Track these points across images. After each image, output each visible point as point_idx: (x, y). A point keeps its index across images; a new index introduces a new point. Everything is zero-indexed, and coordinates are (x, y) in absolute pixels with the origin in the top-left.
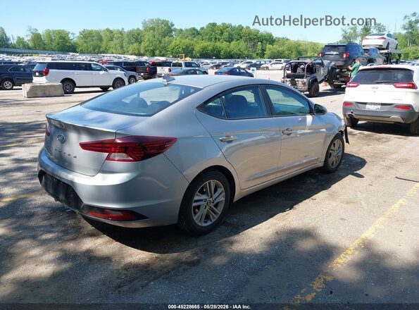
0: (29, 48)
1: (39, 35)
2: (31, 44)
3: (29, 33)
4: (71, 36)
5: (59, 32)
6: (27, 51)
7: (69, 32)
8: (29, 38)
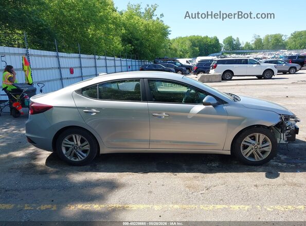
0: (252, 49)
1: (261, 39)
2: (254, 47)
3: (254, 39)
4: (283, 38)
5: (275, 36)
6: (250, 51)
7: (283, 35)
8: (253, 42)
